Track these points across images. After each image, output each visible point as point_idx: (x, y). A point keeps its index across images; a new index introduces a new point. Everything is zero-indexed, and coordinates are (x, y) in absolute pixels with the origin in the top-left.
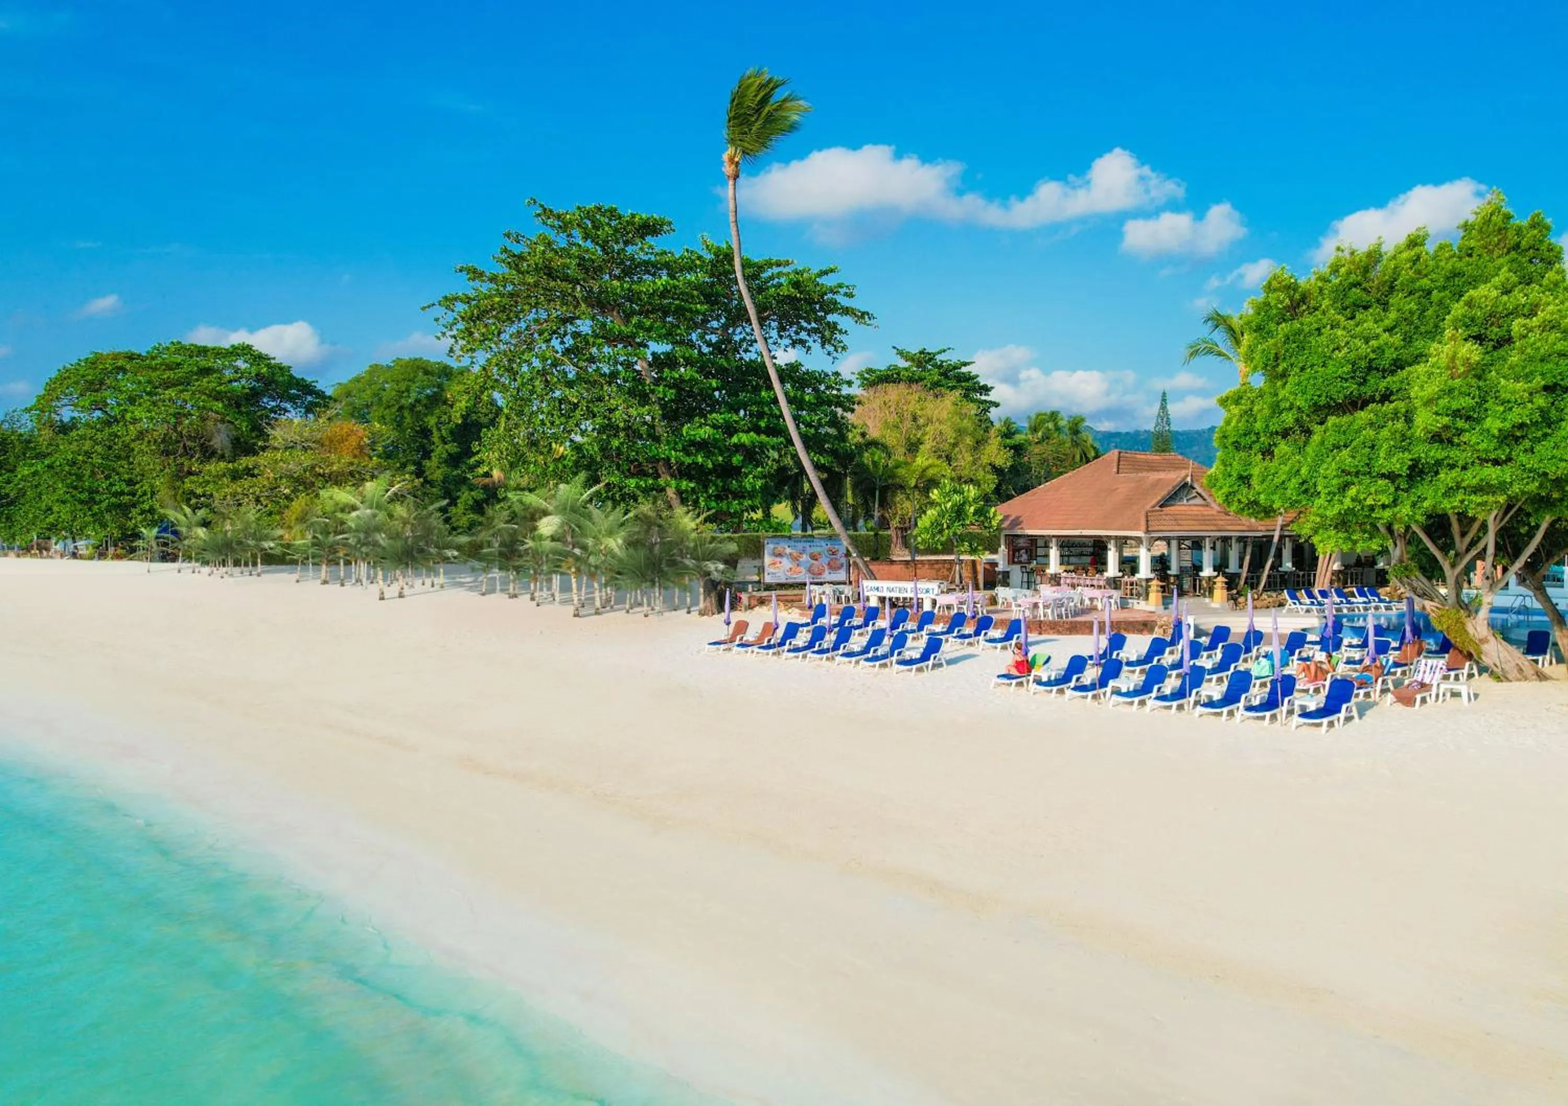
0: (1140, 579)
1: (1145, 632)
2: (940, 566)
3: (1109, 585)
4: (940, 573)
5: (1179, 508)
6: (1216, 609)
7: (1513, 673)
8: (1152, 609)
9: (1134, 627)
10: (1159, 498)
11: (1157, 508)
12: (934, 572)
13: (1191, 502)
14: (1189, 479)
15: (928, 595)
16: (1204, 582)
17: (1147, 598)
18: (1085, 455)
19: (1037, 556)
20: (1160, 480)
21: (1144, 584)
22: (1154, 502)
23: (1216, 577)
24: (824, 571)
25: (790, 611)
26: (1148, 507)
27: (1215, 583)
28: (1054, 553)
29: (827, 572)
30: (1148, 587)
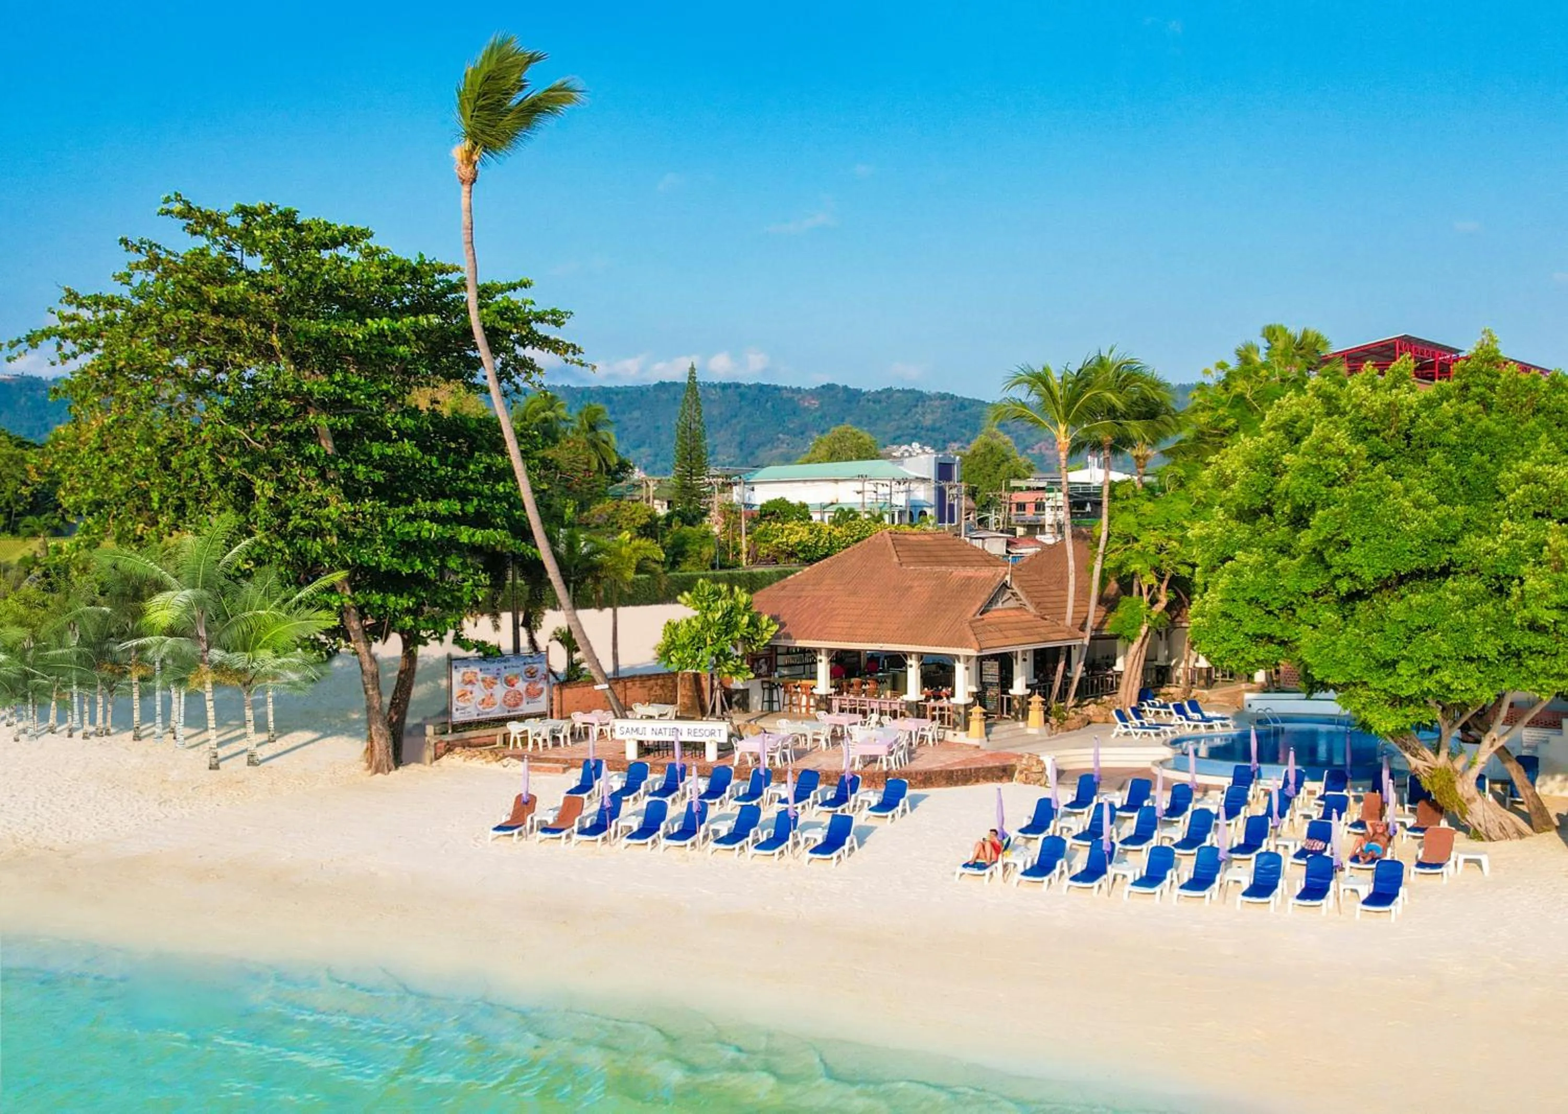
0: (957, 706)
1: (1005, 779)
2: (652, 682)
3: (911, 712)
4: (652, 693)
5: (996, 614)
6: (1034, 736)
7: (1495, 832)
8: (976, 742)
9: (993, 775)
10: (979, 604)
11: (978, 617)
12: (645, 691)
13: (1007, 605)
14: (1008, 578)
15: (713, 738)
16: (1015, 702)
17: (967, 728)
18: (604, 460)
19: (777, 666)
20: (970, 578)
21: (962, 710)
22: (975, 609)
23: (1030, 696)
24: (521, 699)
25: (505, 761)
26: (969, 616)
27: (1030, 703)
28: (823, 668)
29: (525, 701)
30: (968, 714)
